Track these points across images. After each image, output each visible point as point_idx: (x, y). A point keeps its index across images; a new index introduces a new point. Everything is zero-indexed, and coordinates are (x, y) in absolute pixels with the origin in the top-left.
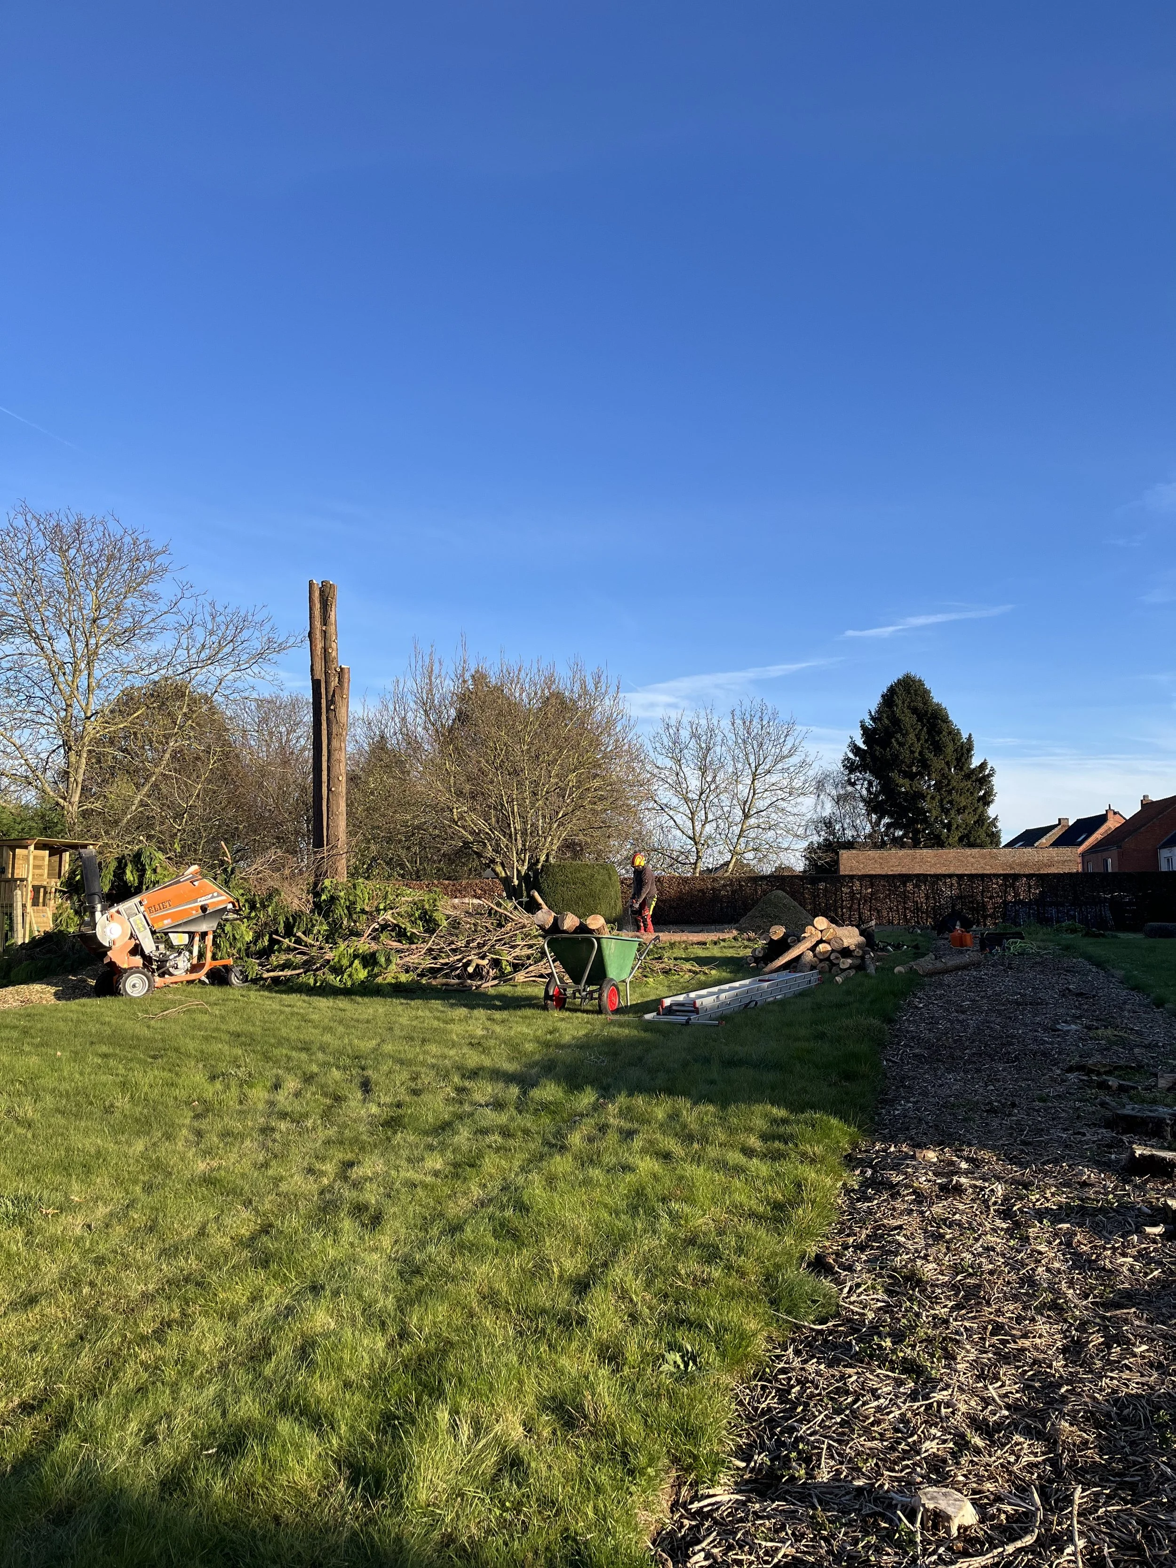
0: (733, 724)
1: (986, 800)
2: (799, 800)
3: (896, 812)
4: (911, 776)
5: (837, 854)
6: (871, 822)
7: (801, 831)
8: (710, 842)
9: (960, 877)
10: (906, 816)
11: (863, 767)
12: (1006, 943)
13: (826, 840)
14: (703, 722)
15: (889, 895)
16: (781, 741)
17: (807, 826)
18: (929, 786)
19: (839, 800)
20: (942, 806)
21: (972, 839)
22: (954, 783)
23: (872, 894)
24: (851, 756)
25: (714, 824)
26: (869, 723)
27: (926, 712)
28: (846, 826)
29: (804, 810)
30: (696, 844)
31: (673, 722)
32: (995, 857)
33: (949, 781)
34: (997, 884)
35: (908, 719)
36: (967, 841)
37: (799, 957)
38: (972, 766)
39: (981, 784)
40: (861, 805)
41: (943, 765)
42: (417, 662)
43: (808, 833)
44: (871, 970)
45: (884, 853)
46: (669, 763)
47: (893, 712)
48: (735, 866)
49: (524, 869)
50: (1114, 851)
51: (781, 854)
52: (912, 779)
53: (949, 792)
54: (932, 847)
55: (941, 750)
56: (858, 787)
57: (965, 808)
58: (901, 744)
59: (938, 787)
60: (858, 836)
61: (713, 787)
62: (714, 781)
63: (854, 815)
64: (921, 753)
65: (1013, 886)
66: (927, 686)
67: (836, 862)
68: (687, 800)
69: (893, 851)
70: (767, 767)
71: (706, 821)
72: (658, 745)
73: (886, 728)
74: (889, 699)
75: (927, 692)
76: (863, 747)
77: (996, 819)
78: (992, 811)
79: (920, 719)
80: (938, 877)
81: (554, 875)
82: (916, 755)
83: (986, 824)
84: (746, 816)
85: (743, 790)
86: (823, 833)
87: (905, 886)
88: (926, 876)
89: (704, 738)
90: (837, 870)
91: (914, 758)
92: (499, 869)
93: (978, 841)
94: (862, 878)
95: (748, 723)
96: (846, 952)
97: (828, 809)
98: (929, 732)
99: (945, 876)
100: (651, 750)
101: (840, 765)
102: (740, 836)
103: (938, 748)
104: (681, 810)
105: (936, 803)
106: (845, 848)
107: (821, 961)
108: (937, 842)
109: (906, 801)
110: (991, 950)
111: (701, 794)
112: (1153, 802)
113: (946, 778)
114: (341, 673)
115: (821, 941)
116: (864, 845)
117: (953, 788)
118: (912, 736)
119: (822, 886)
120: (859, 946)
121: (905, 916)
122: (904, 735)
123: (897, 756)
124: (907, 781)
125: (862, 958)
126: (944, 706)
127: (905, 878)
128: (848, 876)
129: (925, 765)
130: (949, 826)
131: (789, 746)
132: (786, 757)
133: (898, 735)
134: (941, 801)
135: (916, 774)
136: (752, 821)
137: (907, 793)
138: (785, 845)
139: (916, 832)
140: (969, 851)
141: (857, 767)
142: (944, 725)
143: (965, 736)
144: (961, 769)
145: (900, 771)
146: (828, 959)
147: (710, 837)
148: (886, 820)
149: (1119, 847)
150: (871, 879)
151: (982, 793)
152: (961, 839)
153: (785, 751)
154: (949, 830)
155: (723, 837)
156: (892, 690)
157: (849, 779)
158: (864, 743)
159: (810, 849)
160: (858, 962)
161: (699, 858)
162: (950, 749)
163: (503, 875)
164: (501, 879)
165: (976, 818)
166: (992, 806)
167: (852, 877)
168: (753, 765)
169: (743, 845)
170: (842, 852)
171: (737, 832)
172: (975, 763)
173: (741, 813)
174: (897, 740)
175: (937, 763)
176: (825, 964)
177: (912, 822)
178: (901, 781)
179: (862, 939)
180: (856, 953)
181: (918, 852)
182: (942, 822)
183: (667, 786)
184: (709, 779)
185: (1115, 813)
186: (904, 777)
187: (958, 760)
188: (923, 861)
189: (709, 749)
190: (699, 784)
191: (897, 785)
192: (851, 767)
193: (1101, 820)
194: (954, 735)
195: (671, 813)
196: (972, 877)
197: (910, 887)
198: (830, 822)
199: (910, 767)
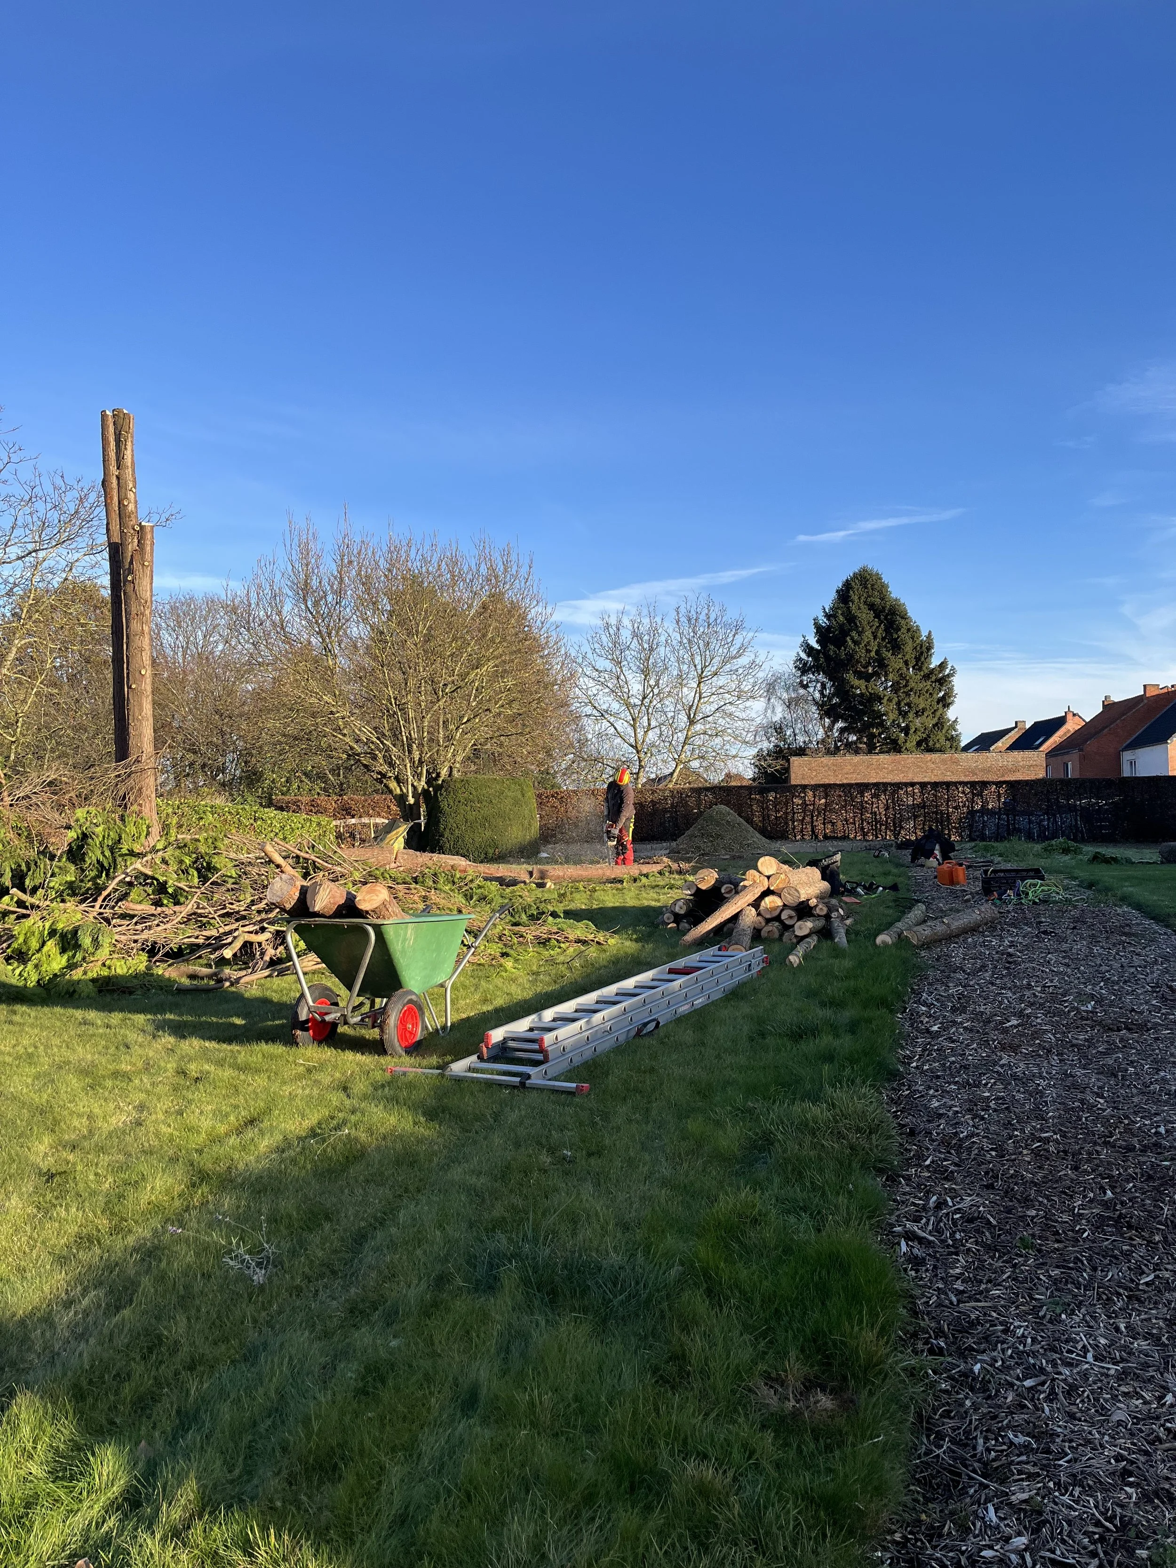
0: (678, 622)
1: (945, 702)
2: (748, 704)
3: (850, 716)
4: (867, 678)
5: (788, 761)
6: (824, 727)
7: (750, 737)
8: (654, 750)
9: (923, 785)
10: (861, 720)
11: (816, 668)
12: (1021, 886)
13: (776, 746)
14: (646, 621)
15: (845, 806)
16: (729, 640)
17: (757, 732)
18: (886, 688)
19: (789, 704)
20: (899, 709)
21: (931, 744)
22: (912, 684)
23: (826, 805)
24: (803, 656)
25: (657, 731)
26: (823, 621)
27: (884, 608)
28: (797, 731)
29: (754, 715)
30: (638, 752)
31: (613, 621)
32: (957, 762)
33: (908, 681)
34: (963, 792)
35: (865, 616)
36: (926, 745)
37: (735, 918)
38: (932, 666)
39: (941, 684)
40: (814, 708)
41: (902, 665)
42: (292, 540)
43: (758, 739)
44: (841, 938)
45: (838, 759)
46: (608, 665)
47: (848, 608)
48: (678, 776)
49: (422, 784)
50: (1075, 755)
51: (729, 763)
52: (868, 681)
53: (907, 694)
54: (888, 752)
55: (899, 648)
56: (811, 690)
57: (924, 710)
58: (856, 643)
59: (896, 688)
60: (810, 742)
61: (656, 691)
62: (657, 684)
63: (806, 720)
64: (877, 652)
65: (980, 794)
66: (885, 579)
67: (787, 770)
68: (628, 705)
69: (848, 757)
70: (713, 669)
71: (649, 728)
72: (597, 646)
73: (841, 626)
74: (844, 595)
75: (884, 586)
76: (817, 646)
77: (955, 721)
78: (951, 714)
79: (877, 616)
80: (898, 786)
81: (455, 792)
82: (873, 654)
83: (946, 728)
84: (692, 722)
85: (688, 694)
86: (773, 739)
87: (863, 796)
88: (885, 785)
89: (646, 637)
90: (788, 779)
91: (870, 658)
92: (393, 785)
93: (938, 745)
94: (815, 787)
95: (693, 621)
96: (803, 910)
97: (779, 713)
98: (886, 630)
99: (906, 785)
100: (590, 652)
101: (792, 666)
102: (685, 743)
103: (896, 647)
104: (622, 716)
105: (893, 705)
106: (796, 755)
107: (768, 921)
108: (895, 747)
109: (861, 703)
110: (1000, 895)
111: (644, 698)
112: (1115, 703)
113: (904, 678)
114: (141, 532)
115: (768, 892)
116: (817, 750)
117: (911, 690)
118: (868, 634)
119: (771, 796)
120: (821, 897)
121: (863, 829)
122: (860, 634)
123: (852, 656)
124: (862, 683)
125: (828, 917)
126: (902, 601)
127: (863, 787)
128: (801, 786)
129: (882, 664)
130: (906, 730)
131: (738, 646)
132: (735, 658)
133: (854, 634)
134: (898, 704)
135: (872, 675)
136: (698, 727)
137: (862, 695)
138: (733, 752)
139: (872, 736)
140: (929, 756)
141: (810, 668)
142: (903, 622)
143: (924, 634)
144: (920, 669)
145: (855, 672)
146: (778, 918)
147: (653, 745)
148: (840, 724)
149: (1081, 750)
150: (827, 789)
151: (941, 694)
152: (919, 744)
153: (734, 651)
154: (907, 734)
155: (667, 744)
156: (847, 585)
157: (802, 681)
158: (818, 642)
159: (760, 756)
160: (821, 923)
161: (641, 767)
162: (908, 648)
163: (398, 791)
164: (395, 797)
165: (935, 720)
166: (952, 708)
167: (804, 787)
168: (699, 667)
169: (689, 753)
170: (793, 759)
171: (682, 739)
172: (935, 662)
173: (685, 719)
174: (852, 639)
175: (895, 663)
176: (774, 927)
177: (867, 726)
178: (856, 682)
179: (825, 885)
180: (817, 911)
181: (874, 758)
182: (899, 725)
183: (607, 690)
184: (652, 682)
185: (1074, 715)
186: (859, 678)
187: (918, 659)
188: (880, 768)
189: (651, 650)
190: (641, 689)
191: (852, 687)
192: (804, 669)
193: (1060, 722)
194: (914, 632)
195: (612, 719)
196: (935, 785)
197: (867, 796)
198: (781, 728)
199: (866, 667)
